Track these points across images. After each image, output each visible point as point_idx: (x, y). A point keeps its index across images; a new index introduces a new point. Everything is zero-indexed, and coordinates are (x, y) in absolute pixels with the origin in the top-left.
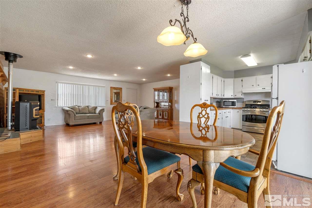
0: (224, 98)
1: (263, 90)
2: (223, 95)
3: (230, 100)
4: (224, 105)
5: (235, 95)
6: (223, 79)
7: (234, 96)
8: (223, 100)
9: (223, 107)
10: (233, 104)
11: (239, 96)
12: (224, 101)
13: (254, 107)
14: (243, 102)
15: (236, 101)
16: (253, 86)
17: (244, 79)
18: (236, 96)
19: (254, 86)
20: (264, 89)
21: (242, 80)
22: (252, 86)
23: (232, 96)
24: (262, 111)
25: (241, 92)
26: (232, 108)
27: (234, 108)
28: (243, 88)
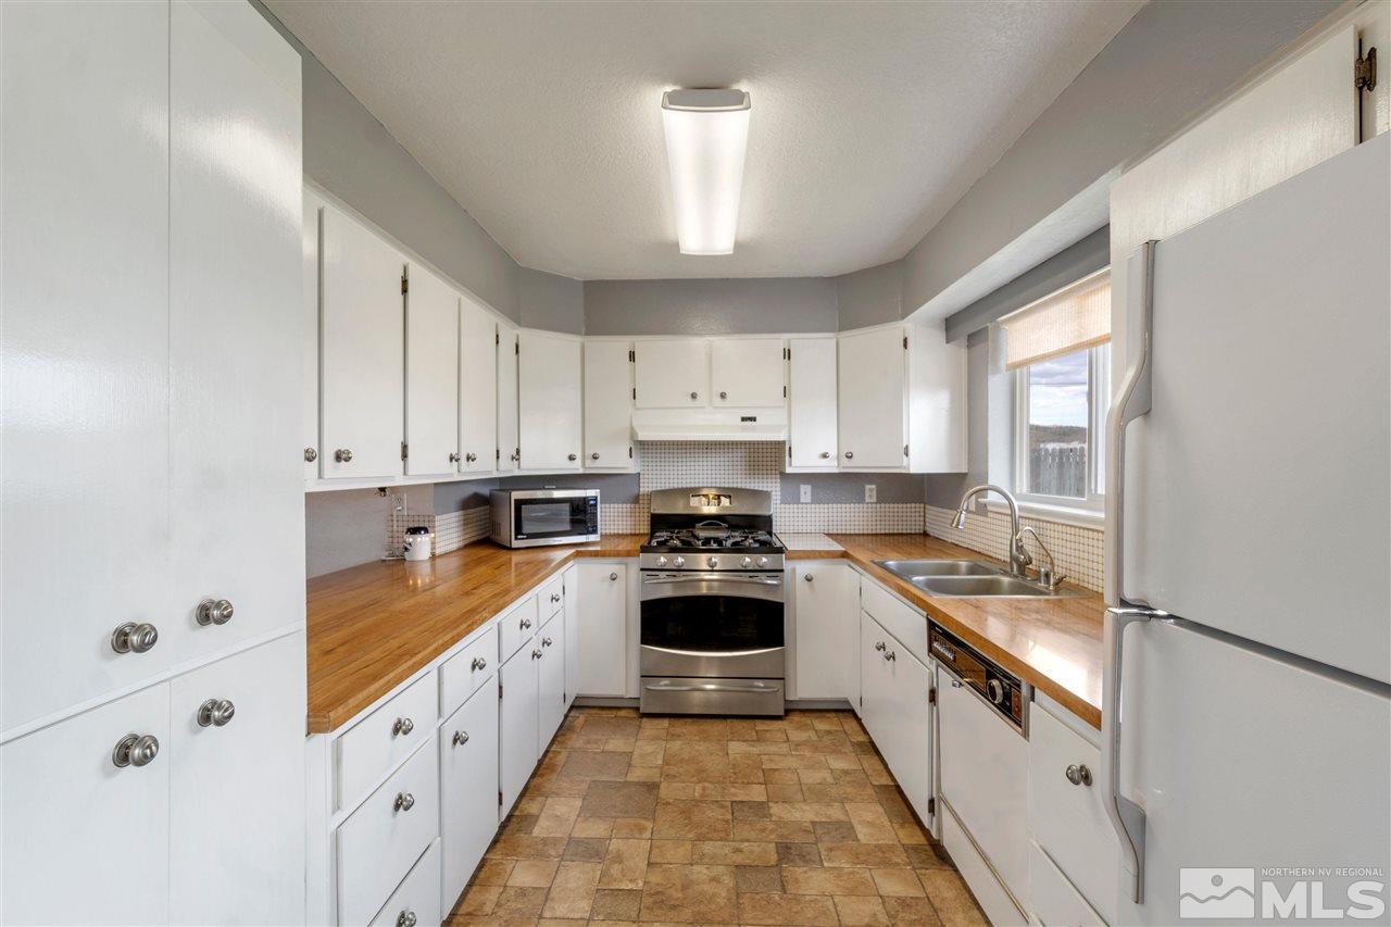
0: (517, 473)
1: (744, 429)
2: (507, 451)
3: (557, 494)
4: (519, 531)
5: (590, 452)
6: (509, 333)
7: (584, 457)
8: (516, 495)
9: (515, 544)
10: (581, 516)
11: (618, 460)
12: (520, 503)
13: (707, 541)
14: (636, 499)
15: (596, 498)
16: (694, 396)
17: (642, 344)
18: (598, 463)
19: (697, 403)
20: (749, 423)
21: (632, 356)
22: (689, 398)
23: (571, 458)
24: (751, 568)
25: (628, 435)
26: (578, 555)
27: (591, 552)
28: (638, 405)
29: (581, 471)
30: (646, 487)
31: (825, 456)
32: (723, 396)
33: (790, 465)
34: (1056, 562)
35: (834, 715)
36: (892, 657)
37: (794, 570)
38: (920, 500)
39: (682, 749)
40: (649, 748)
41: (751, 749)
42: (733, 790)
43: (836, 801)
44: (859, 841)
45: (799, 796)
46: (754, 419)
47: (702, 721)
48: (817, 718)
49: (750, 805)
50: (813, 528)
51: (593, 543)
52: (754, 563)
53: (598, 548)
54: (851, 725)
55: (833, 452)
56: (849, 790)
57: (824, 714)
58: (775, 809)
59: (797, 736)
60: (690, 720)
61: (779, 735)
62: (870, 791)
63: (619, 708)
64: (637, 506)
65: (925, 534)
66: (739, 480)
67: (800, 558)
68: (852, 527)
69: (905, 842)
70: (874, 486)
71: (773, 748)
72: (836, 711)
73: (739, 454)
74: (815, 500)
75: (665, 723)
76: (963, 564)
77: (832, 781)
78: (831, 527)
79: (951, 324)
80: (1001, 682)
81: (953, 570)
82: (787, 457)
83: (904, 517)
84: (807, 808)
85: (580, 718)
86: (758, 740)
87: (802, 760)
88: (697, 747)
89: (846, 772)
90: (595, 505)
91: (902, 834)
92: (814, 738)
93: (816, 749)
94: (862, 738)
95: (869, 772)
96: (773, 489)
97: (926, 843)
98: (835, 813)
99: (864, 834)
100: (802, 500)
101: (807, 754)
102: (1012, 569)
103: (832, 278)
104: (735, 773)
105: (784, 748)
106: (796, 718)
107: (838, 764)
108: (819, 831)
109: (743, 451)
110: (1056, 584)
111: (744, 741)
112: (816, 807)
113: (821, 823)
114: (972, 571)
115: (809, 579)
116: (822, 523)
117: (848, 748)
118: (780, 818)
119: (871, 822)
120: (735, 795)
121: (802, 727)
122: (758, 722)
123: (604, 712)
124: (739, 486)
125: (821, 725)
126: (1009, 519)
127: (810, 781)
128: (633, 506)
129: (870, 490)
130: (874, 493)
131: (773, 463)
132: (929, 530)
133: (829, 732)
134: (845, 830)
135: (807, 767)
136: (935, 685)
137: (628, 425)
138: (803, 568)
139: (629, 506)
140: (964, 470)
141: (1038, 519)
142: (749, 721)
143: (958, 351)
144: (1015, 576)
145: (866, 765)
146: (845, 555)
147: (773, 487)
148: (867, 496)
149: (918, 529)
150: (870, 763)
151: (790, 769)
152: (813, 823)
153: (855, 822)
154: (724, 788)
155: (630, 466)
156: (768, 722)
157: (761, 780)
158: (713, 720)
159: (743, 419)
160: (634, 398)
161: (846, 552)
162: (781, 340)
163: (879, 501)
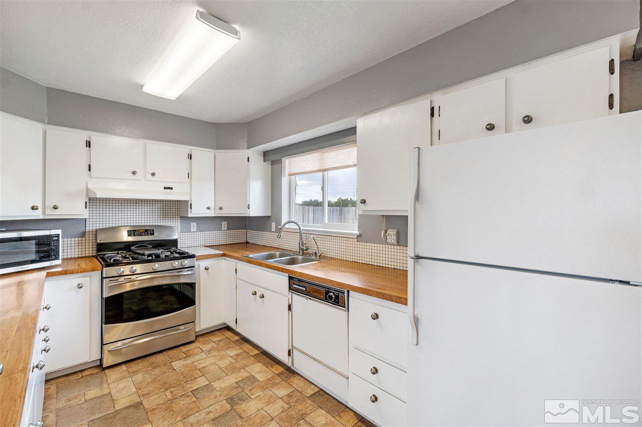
1: (164, 193)
5: (50, 204)
7: (45, 208)
10: (45, 248)
14: (83, 235)
15: (58, 235)
16: (134, 173)
17: (97, 138)
19: (136, 177)
20: (168, 190)
21: (88, 144)
22: (131, 174)
23: (34, 208)
24: (178, 267)
25: (84, 194)
26: (48, 275)
27: (55, 272)
28: (92, 176)
29: (41, 217)
30: (90, 227)
31: (209, 208)
32: (153, 174)
33: (191, 212)
34: (319, 247)
35: (218, 332)
36: (262, 296)
37: (199, 266)
38: (245, 228)
39: (144, 377)
40: (122, 385)
41: (186, 362)
42: (188, 386)
43: (241, 369)
44: (259, 381)
45: (224, 374)
46: (171, 188)
47: (148, 358)
48: (211, 336)
49: (202, 388)
50: (197, 244)
51: (56, 266)
52: (180, 264)
53: (60, 269)
54: (228, 334)
55: (212, 207)
56: (243, 362)
57: (213, 333)
58: (216, 385)
59: (206, 347)
60: (140, 361)
61: (196, 350)
62: (252, 359)
63: (82, 371)
64: (84, 239)
65: (247, 242)
66: (157, 221)
67: (202, 259)
68: (216, 242)
69: (277, 373)
70: (226, 223)
71: (197, 357)
72: (218, 330)
73: (157, 207)
74: (199, 230)
75: (124, 367)
76: (278, 253)
77: (234, 361)
78: (206, 243)
79: (266, 154)
80: (333, 293)
81: (271, 257)
82: (189, 209)
83: (238, 236)
84: (230, 377)
85: (53, 388)
86: (187, 357)
87: (215, 357)
88: (153, 373)
89: (238, 355)
90: (58, 240)
91: (273, 370)
92: (215, 345)
93: (219, 350)
94: (237, 338)
95: (248, 351)
96: (177, 225)
97: (284, 370)
98: (244, 374)
99: (261, 377)
100: (192, 230)
101: (216, 354)
102: (300, 253)
103: (213, 123)
104: (185, 377)
105: (203, 355)
106: (201, 339)
107: (233, 352)
108: (242, 385)
109: (159, 205)
110: (319, 256)
111: (179, 360)
112: (233, 375)
113: (240, 381)
114: (281, 256)
115: (206, 269)
116: (202, 241)
117: (233, 345)
118: (220, 387)
119: (260, 372)
120: (191, 387)
121: (206, 343)
122: (182, 348)
123: (70, 377)
124: (157, 224)
125: (215, 338)
126: (299, 234)
127: (225, 365)
128: (80, 239)
129: (224, 224)
130: (226, 226)
131: (176, 212)
132: (248, 240)
133: (220, 341)
134: (251, 379)
135: (221, 359)
136: (290, 302)
137: (84, 187)
138: (203, 264)
139: (77, 239)
140: (269, 214)
141: (308, 233)
142: (176, 349)
143: (268, 165)
144: (302, 256)
145: (244, 349)
146: (224, 255)
147: (176, 224)
148: (223, 227)
149: (244, 241)
150: (247, 347)
151: (212, 364)
152: (237, 383)
153: (253, 374)
154: (183, 387)
155: (84, 213)
156: (187, 346)
157: (201, 375)
158: (155, 356)
159: (165, 188)
160: (90, 170)
161: (224, 254)
162: (188, 149)
163: (229, 229)
